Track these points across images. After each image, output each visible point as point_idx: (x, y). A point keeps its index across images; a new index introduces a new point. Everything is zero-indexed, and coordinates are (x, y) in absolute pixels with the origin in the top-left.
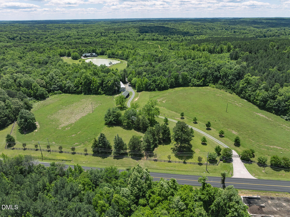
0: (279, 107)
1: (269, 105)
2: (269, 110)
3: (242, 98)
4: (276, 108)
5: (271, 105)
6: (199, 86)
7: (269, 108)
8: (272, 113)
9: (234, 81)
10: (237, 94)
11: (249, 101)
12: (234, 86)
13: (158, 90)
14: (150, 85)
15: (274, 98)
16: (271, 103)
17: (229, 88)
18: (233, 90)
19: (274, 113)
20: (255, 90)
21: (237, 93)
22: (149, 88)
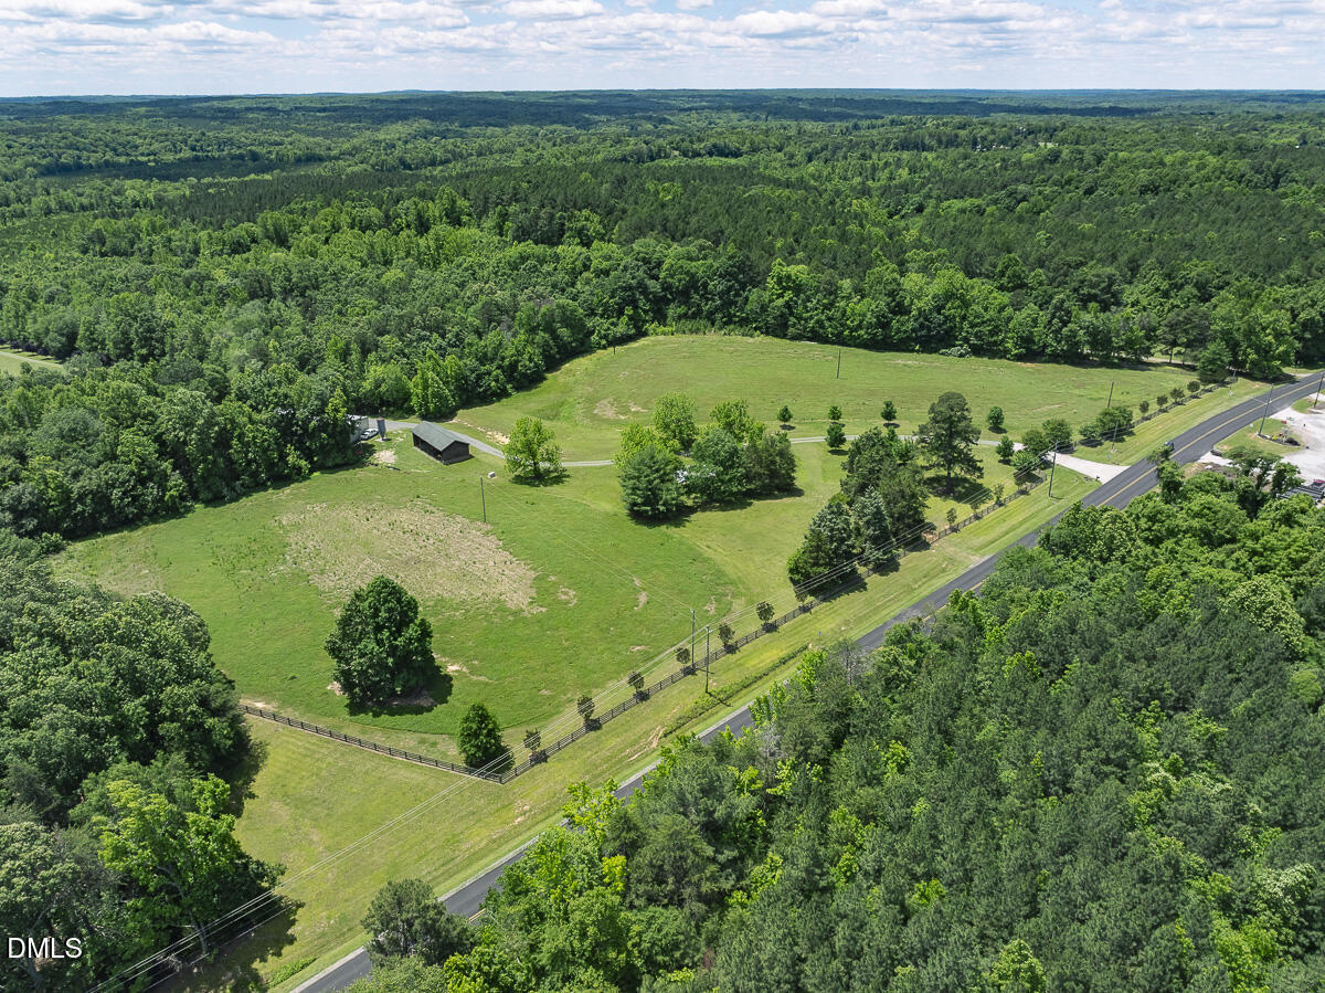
0: (929, 330)
1: (898, 331)
2: (903, 346)
3: (793, 338)
4: (924, 332)
5: (905, 332)
6: (625, 340)
7: (901, 340)
8: (913, 351)
9: (737, 295)
10: (767, 333)
11: (824, 340)
12: (742, 310)
13: (518, 389)
14: (479, 377)
15: (901, 309)
16: (904, 325)
17: (726, 323)
18: (744, 322)
19: (918, 351)
20: (832, 304)
21: (767, 328)
22: (485, 391)
